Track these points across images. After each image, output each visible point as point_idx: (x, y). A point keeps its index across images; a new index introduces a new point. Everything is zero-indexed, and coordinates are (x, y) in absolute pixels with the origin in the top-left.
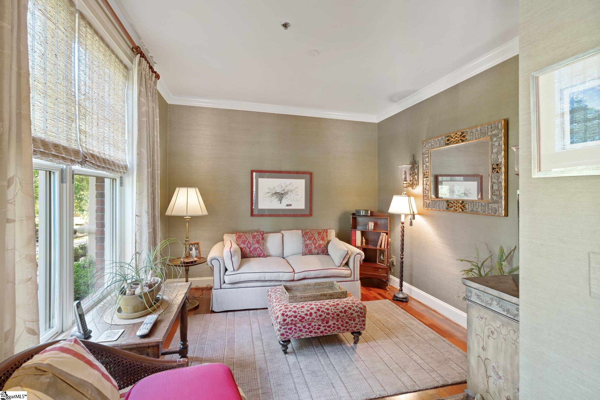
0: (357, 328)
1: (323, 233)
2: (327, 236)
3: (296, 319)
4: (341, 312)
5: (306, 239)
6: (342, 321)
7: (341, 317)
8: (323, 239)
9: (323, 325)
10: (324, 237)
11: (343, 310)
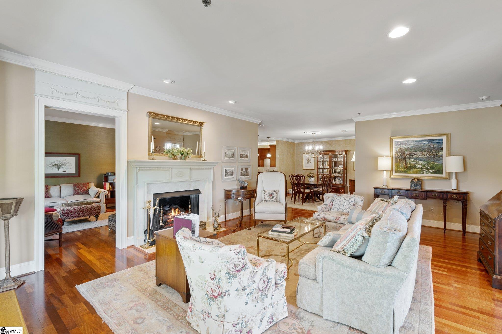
0: (97, 214)
1: (86, 185)
2: (88, 185)
3: (68, 212)
4: (89, 208)
5: (75, 188)
6: (90, 212)
7: (89, 210)
8: (86, 187)
9: (81, 213)
10: (86, 186)
11: (90, 208)
